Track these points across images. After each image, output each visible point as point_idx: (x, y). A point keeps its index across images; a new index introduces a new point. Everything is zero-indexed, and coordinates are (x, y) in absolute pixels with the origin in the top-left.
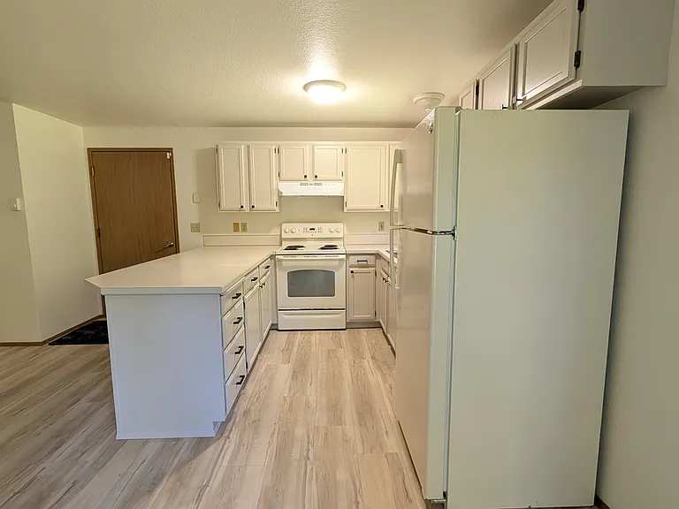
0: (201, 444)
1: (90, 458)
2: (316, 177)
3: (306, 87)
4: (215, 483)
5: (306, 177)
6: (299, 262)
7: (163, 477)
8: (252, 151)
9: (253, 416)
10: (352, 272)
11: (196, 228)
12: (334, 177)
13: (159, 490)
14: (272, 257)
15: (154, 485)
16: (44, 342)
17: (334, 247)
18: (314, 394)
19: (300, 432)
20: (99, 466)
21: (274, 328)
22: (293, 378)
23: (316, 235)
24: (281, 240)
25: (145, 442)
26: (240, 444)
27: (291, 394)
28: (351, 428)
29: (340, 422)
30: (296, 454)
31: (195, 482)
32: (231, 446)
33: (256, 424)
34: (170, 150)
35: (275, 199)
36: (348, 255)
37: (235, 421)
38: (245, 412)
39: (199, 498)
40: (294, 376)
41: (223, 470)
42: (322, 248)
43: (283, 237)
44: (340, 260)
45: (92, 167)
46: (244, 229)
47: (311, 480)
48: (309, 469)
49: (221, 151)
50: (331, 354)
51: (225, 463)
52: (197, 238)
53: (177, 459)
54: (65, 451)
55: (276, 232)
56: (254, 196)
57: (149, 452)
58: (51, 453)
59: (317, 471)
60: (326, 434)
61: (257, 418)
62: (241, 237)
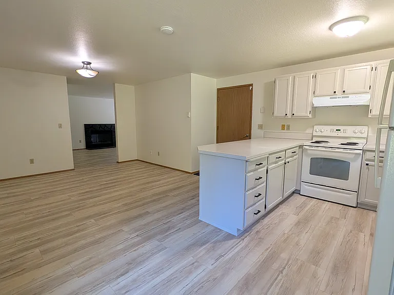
0: (229, 237)
1: (188, 222)
2: (344, 91)
3: (330, 28)
4: (227, 257)
5: (335, 92)
6: (321, 152)
7: (208, 243)
8: (297, 79)
9: (261, 235)
10: (367, 164)
11: (260, 127)
12: (363, 90)
13: (204, 247)
14: (301, 147)
15: (203, 244)
16: (192, 173)
17: (355, 144)
18: (306, 239)
19: (284, 255)
20: (189, 227)
21: (297, 192)
22: (295, 225)
23: (340, 134)
24: (313, 137)
25: (208, 225)
26: (246, 246)
27: (290, 233)
28: (323, 272)
29: (316, 264)
30: (276, 266)
31: (219, 252)
32: (243, 244)
33: (261, 240)
34: (252, 85)
35: (310, 109)
36: (364, 151)
37: (250, 233)
38: (258, 232)
39: (217, 260)
40: (298, 224)
41: (233, 253)
42: (342, 144)
43: (314, 135)
44: (356, 154)
45: (218, 98)
46: (288, 128)
47: (277, 285)
48: (279, 278)
49: (277, 82)
50: (333, 220)
51: (236, 250)
52: (261, 132)
53: (216, 238)
54: (182, 216)
55: (309, 131)
56: (295, 108)
57: (208, 229)
58: (178, 215)
59: (283, 283)
60: (301, 265)
61: (262, 237)
62: (286, 133)
